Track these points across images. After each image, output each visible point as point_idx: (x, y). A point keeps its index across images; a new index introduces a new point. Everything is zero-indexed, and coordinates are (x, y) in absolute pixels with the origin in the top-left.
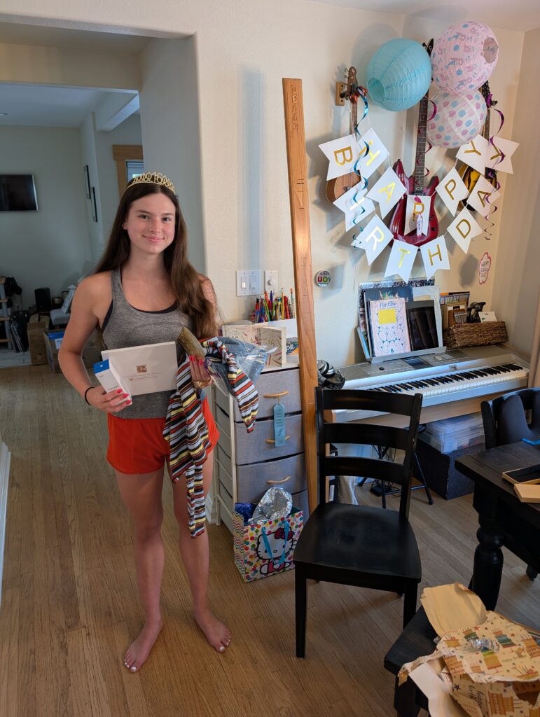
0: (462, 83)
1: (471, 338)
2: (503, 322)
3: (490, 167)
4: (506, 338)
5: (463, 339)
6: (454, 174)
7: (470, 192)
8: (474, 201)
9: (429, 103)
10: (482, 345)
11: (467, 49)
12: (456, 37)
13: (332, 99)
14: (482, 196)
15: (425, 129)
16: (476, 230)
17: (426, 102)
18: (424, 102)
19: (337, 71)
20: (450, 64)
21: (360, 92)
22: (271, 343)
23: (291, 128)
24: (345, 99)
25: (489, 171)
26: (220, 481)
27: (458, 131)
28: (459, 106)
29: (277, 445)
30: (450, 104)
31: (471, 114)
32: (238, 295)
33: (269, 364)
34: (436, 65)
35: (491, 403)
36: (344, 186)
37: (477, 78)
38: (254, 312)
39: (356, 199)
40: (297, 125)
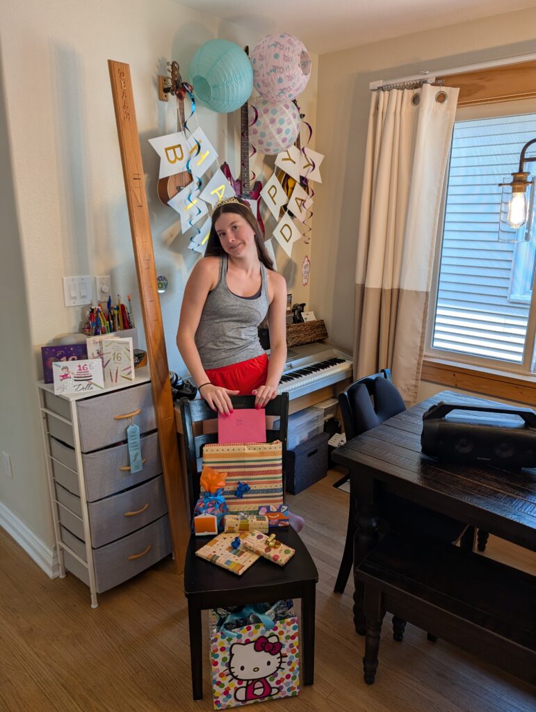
0: (282, 91)
1: (299, 337)
2: (322, 321)
3: (304, 176)
4: (326, 335)
5: (293, 339)
6: (274, 180)
7: (289, 198)
8: (293, 207)
9: (251, 110)
10: (308, 343)
11: (287, 59)
12: (275, 45)
13: (155, 93)
14: (299, 202)
15: (247, 134)
16: (296, 235)
17: (247, 110)
18: (245, 108)
19: (159, 64)
20: (271, 71)
21: (186, 87)
22: (117, 357)
23: (122, 116)
24: (169, 94)
25: (302, 178)
26: (61, 525)
27: (278, 138)
28: (278, 113)
29: (132, 472)
30: (270, 111)
31: (289, 123)
32: (67, 305)
33: (116, 381)
34: (257, 71)
35: (346, 393)
36: (178, 185)
37: (295, 88)
38: (88, 323)
39: (191, 199)
40: (128, 114)
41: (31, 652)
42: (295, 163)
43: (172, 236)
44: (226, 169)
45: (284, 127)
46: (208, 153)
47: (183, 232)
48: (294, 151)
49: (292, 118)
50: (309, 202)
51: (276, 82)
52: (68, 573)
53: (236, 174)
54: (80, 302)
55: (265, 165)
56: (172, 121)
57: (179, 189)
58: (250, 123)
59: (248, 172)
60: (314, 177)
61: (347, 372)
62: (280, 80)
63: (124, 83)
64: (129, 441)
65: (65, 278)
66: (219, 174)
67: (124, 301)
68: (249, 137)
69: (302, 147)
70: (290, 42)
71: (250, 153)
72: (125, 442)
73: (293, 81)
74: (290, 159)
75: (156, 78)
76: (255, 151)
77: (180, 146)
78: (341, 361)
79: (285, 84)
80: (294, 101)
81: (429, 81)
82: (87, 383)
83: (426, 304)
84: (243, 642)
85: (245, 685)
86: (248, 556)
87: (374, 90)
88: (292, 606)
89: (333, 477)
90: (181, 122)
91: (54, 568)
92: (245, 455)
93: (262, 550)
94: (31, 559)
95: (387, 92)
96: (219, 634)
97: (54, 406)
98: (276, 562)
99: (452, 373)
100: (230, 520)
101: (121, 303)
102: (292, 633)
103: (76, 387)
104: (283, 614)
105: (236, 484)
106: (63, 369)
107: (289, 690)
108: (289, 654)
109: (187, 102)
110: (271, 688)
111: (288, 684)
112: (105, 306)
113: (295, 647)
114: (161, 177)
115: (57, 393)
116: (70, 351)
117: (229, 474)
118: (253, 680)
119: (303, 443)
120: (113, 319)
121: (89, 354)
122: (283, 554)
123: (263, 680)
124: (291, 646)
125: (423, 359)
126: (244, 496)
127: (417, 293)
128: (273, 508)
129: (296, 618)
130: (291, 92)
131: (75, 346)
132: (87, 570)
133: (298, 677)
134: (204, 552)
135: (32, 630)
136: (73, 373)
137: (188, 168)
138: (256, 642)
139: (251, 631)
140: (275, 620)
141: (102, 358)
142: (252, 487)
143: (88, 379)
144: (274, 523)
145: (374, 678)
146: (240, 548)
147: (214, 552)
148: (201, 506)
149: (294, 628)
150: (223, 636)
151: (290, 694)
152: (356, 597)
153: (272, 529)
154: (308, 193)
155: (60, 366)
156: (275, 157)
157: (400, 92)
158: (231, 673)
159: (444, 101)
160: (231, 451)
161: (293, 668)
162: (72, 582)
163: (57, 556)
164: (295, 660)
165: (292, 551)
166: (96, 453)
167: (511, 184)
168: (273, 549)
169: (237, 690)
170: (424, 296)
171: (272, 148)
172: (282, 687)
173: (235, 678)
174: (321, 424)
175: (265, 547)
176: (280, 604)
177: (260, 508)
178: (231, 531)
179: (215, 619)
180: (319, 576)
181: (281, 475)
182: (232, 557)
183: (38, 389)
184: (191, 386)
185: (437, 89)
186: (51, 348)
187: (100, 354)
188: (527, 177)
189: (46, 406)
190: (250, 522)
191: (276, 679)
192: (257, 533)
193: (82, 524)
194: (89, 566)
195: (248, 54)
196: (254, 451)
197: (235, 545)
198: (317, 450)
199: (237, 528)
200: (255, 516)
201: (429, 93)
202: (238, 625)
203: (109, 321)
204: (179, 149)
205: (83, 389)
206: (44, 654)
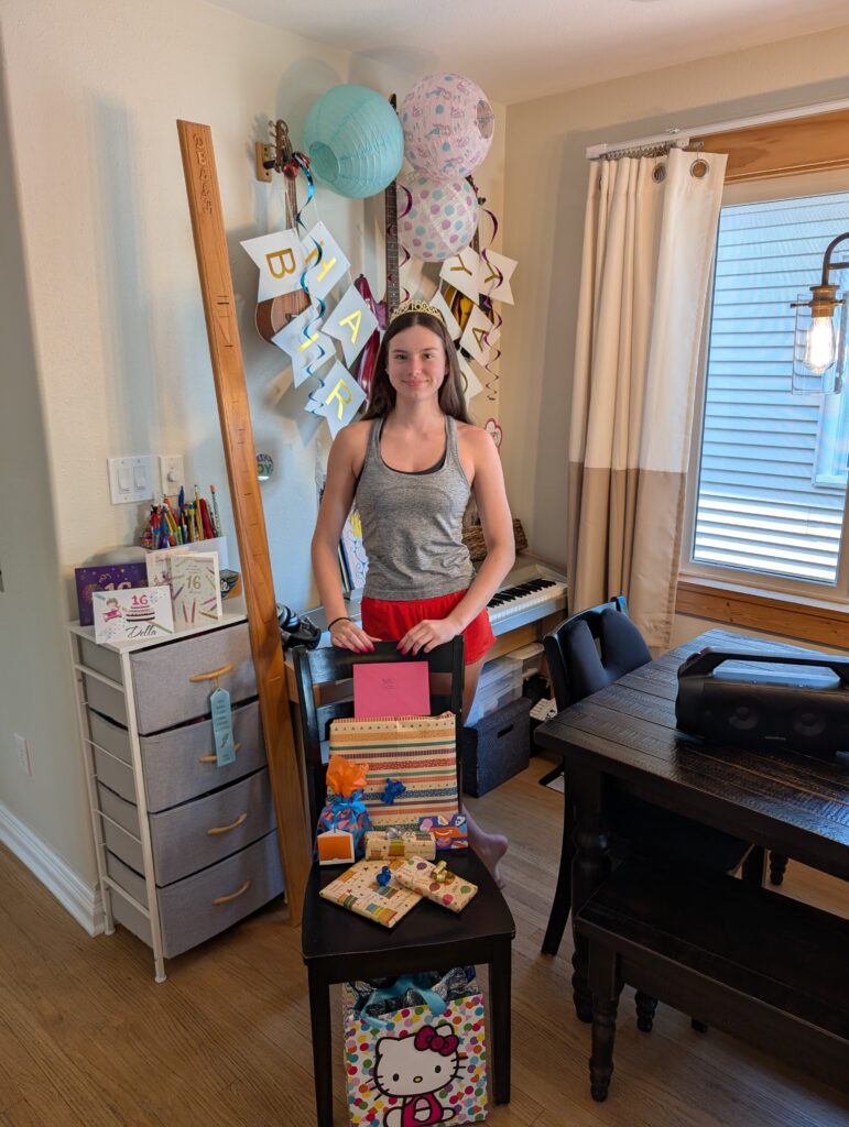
0: (450, 163)
3: (485, 294)
6: (438, 301)
7: (463, 329)
8: (469, 342)
9: (400, 192)
11: (456, 113)
12: (438, 93)
13: (250, 169)
14: (479, 335)
15: (396, 231)
16: (475, 386)
17: (394, 189)
18: (391, 190)
19: (256, 124)
20: (431, 133)
21: (300, 161)
22: (194, 583)
23: (198, 205)
24: (273, 170)
25: (483, 298)
26: (107, 851)
28: (444, 198)
29: (221, 763)
30: (431, 195)
31: (462, 212)
32: (114, 502)
33: (193, 621)
34: (409, 134)
35: (556, 636)
36: (288, 311)
37: (470, 158)
38: (148, 530)
39: (308, 332)
40: (209, 203)
41: (60, 1054)
42: (471, 274)
43: (279, 391)
44: (362, 285)
45: (454, 218)
46: (334, 260)
47: (297, 385)
48: (469, 256)
49: (465, 205)
50: (495, 335)
51: (439, 149)
52: (118, 927)
53: (379, 292)
54: (134, 497)
55: (425, 279)
56: (278, 211)
57: (289, 318)
58: (399, 214)
59: (398, 289)
60: (502, 295)
61: (558, 601)
62: (446, 147)
63: (203, 155)
64: (214, 716)
65: (111, 461)
66: (353, 294)
67: (205, 495)
68: (399, 235)
69: (481, 249)
70: (461, 88)
71: (401, 259)
72: (208, 716)
73: (466, 148)
74: (463, 268)
75: (252, 145)
76: (408, 257)
77: (290, 250)
78: (548, 584)
79: (454, 152)
80: (469, 179)
81: (679, 144)
82: (146, 624)
83: (681, 493)
84: (397, 1035)
85: (400, 1105)
86: (402, 898)
87: (593, 159)
88: (473, 977)
89: (539, 768)
90: (291, 213)
91: (97, 919)
92: (397, 735)
93: (426, 886)
94: (59, 903)
95: (613, 162)
96: (358, 1023)
97: (94, 661)
98: (448, 907)
99: (727, 601)
100: (374, 840)
101: (201, 496)
102: (475, 1020)
103: (130, 631)
104: (460, 989)
105: (383, 782)
106: (108, 603)
107: (471, 1112)
108: (471, 1054)
109: (300, 181)
110: (442, 1110)
111: (468, 1102)
112: (174, 504)
113: (480, 1043)
114: (262, 297)
115: (99, 641)
116: (121, 573)
117: (372, 767)
118: (413, 1096)
119: (490, 716)
120: (187, 523)
121: (151, 579)
122: (458, 893)
123: (429, 1096)
124: (474, 1041)
125: (679, 579)
126: (396, 801)
127: (666, 474)
128: (443, 820)
129: (481, 996)
130: (463, 165)
131: (128, 566)
132: (149, 921)
133: (485, 1091)
134: (333, 891)
135: (61, 1019)
137: (303, 285)
138: (417, 1035)
139: (409, 1017)
140: (447, 1000)
141: (171, 585)
142: (409, 787)
143: (149, 618)
144: (444, 843)
145: (606, 1092)
146: (391, 884)
147: (349, 891)
148: (328, 819)
149: (478, 1012)
150: (365, 1025)
151: (472, 1118)
152: (576, 961)
153: (441, 854)
154: (493, 321)
155: (103, 599)
156: (440, 265)
157: (635, 161)
158: (379, 1086)
159: (704, 174)
160: (375, 731)
161: (477, 1076)
162: (126, 941)
163: (101, 900)
164: (481, 1063)
165: (473, 889)
166: (162, 735)
167: (811, 304)
168: (442, 886)
169: (387, 1112)
170: (677, 481)
171: (435, 251)
172: (459, 1108)
173: (385, 1093)
174: (518, 684)
175: (430, 882)
176: (456, 974)
177: (422, 820)
178: (376, 857)
179: (352, 999)
180: (517, 928)
181: (455, 767)
182: (377, 898)
183: (70, 635)
184: (311, 626)
185: (693, 157)
186: (90, 570)
187: (167, 579)
189: (82, 662)
190: (405, 843)
191: (450, 1094)
192: (417, 860)
193: (140, 848)
194: (152, 914)
195: (395, 107)
196: (411, 730)
197: (383, 880)
198: (512, 726)
199: (385, 853)
200: (414, 833)
201: (681, 162)
202: (389, 1008)
203: (181, 525)
204: (289, 255)
205: (140, 633)
206: (79, 1056)
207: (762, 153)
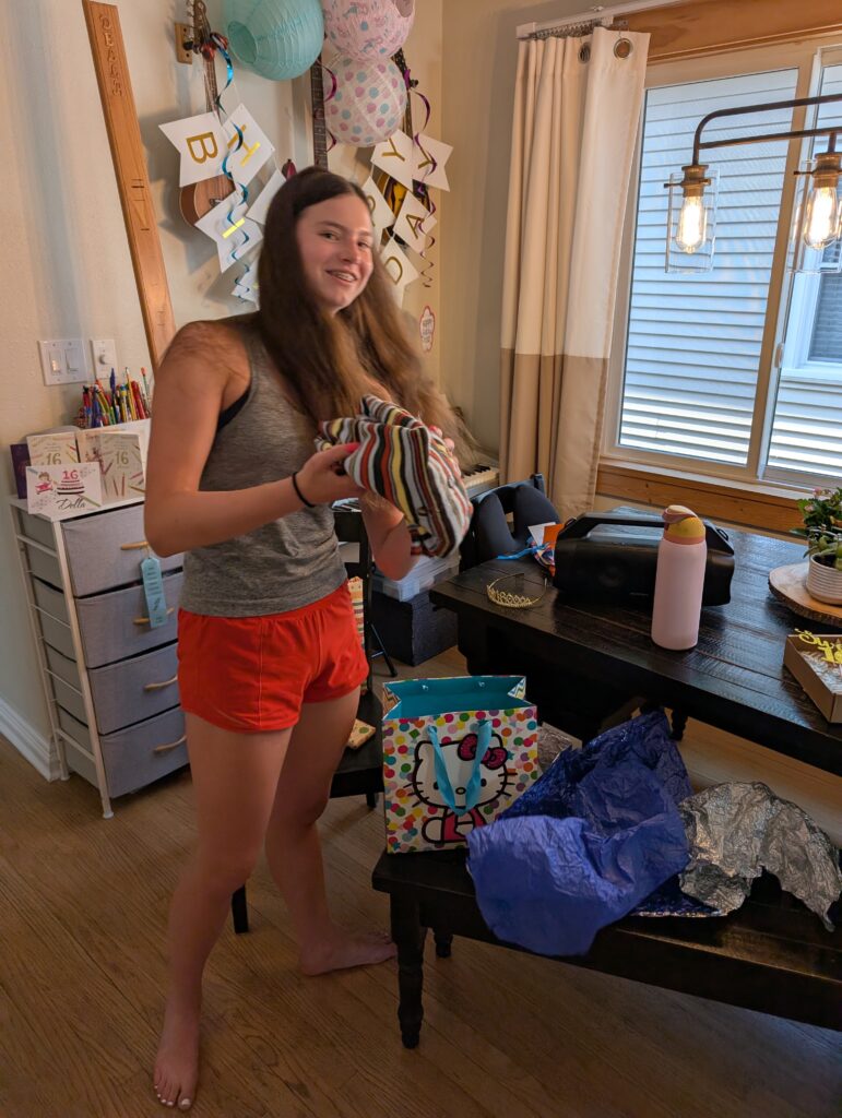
0: (370, 43)
3: (419, 180)
6: (371, 187)
7: (397, 216)
8: (402, 228)
9: (325, 74)
13: (170, 51)
14: (413, 222)
15: (323, 115)
16: (410, 274)
17: (320, 71)
18: (316, 69)
19: (174, 4)
20: (349, 12)
21: (218, 42)
22: (122, 458)
23: (109, 87)
24: (192, 51)
25: (417, 184)
26: (57, 705)
27: (371, 120)
28: (369, 79)
29: (153, 625)
30: (355, 76)
31: (386, 96)
32: (48, 383)
33: (122, 494)
34: (328, 13)
36: (212, 196)
37: (390, 38)
38: (82, 410)
39: (233, 218)
40: (119, 85)
42: (403, 159)
43: (209, 277)
44: (289, 171)
45: (379, 101)
46: (257, 145)
47: (223, 270)
48: (400, 139)
49: (391, 87)
50: (430, 222)
51: (358, 29)
52: (73, 775)
54: (65, 378)
55: (360, 166)
56: (199, 95)
57: (213, 204)
58: (326, 97)
60: (438, 181)
61: (490, 484)
62: (364, 26)
63: (110, 36)
64: (146, 582)
65: (44, 343)
66: (278, 179)
67: (136, 377)
68: (326, 118)
69: (415, 134)
71: (329, 143)
72: (140, 582)
73: (385, 27)
74: (395, 154)
75: (170, 25)
76: (334, 143)
77: (211, 133)
78: (482, 469)
79: (372, 32)
80: (399, 58)
81: (604, 22)
82: (76, 497)
83: (603, 378)
87: (523, 39)
90: (211, 96)
91: (52, 767)
94: (20, 754)
95: (541, 41)
97: (33, 532)
99: (644, 483)
101: (131, 380)
103: (60, 503)
106: (41, 476)
109: (219, 64)
112: (106, 386)
114: (183, 182)
115: (32, 511)
119: (426, 592)
120: (119, 404)
121: (82, 454)
122: (357, 733)
125: (599, 462)
127: (588, 360)
130: (384, 45)
132: (95, 765)
135: (17, 847)
136: (55, 483)
137: (224, 170)
141: (100, 461)
143: (78, 491)
154: (428, 208)
155: (36, 473)
156: (370, 150)
157: (561, 41)
159: (627, 54)
162: (78, 788)
163: (55, 750)
165: (370, 730)
166: (97, 597)
167: (682, 184)
170: (599, 367)
171: (363, 136)
181: (362, 626)
183: (9, 509)
185: (616, 36)
187: (97, 456)
188: (703, 173)
189: (23, 533)
193: (82, 699)
194: (97, 759)
201: (605, 41)
203: (113, 405)
204: (210, 139)
205: (70, 506)
206: (32, 876)
207: (681, 32)
